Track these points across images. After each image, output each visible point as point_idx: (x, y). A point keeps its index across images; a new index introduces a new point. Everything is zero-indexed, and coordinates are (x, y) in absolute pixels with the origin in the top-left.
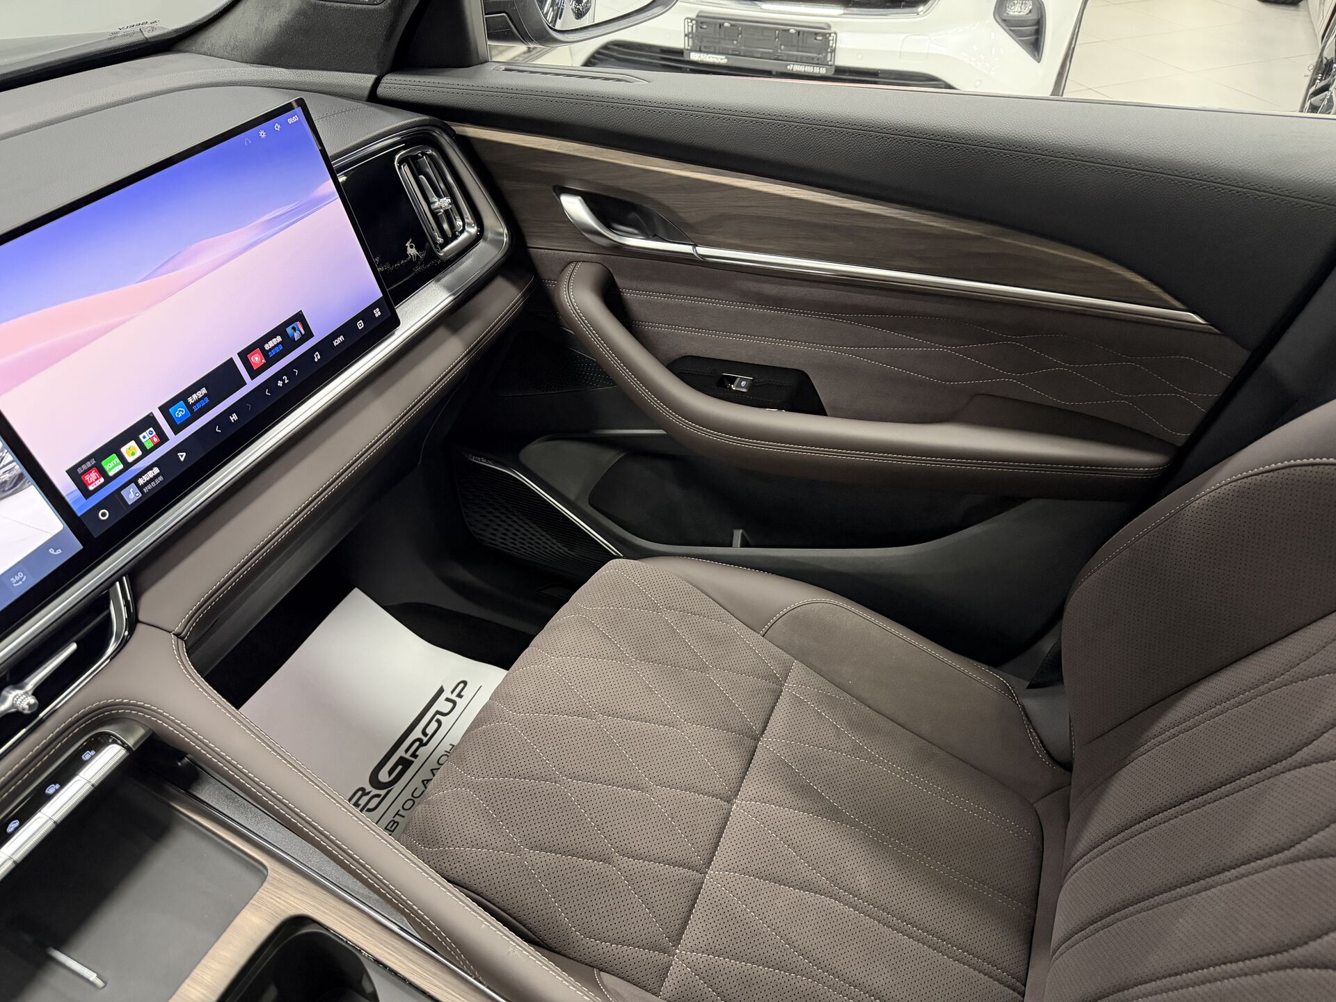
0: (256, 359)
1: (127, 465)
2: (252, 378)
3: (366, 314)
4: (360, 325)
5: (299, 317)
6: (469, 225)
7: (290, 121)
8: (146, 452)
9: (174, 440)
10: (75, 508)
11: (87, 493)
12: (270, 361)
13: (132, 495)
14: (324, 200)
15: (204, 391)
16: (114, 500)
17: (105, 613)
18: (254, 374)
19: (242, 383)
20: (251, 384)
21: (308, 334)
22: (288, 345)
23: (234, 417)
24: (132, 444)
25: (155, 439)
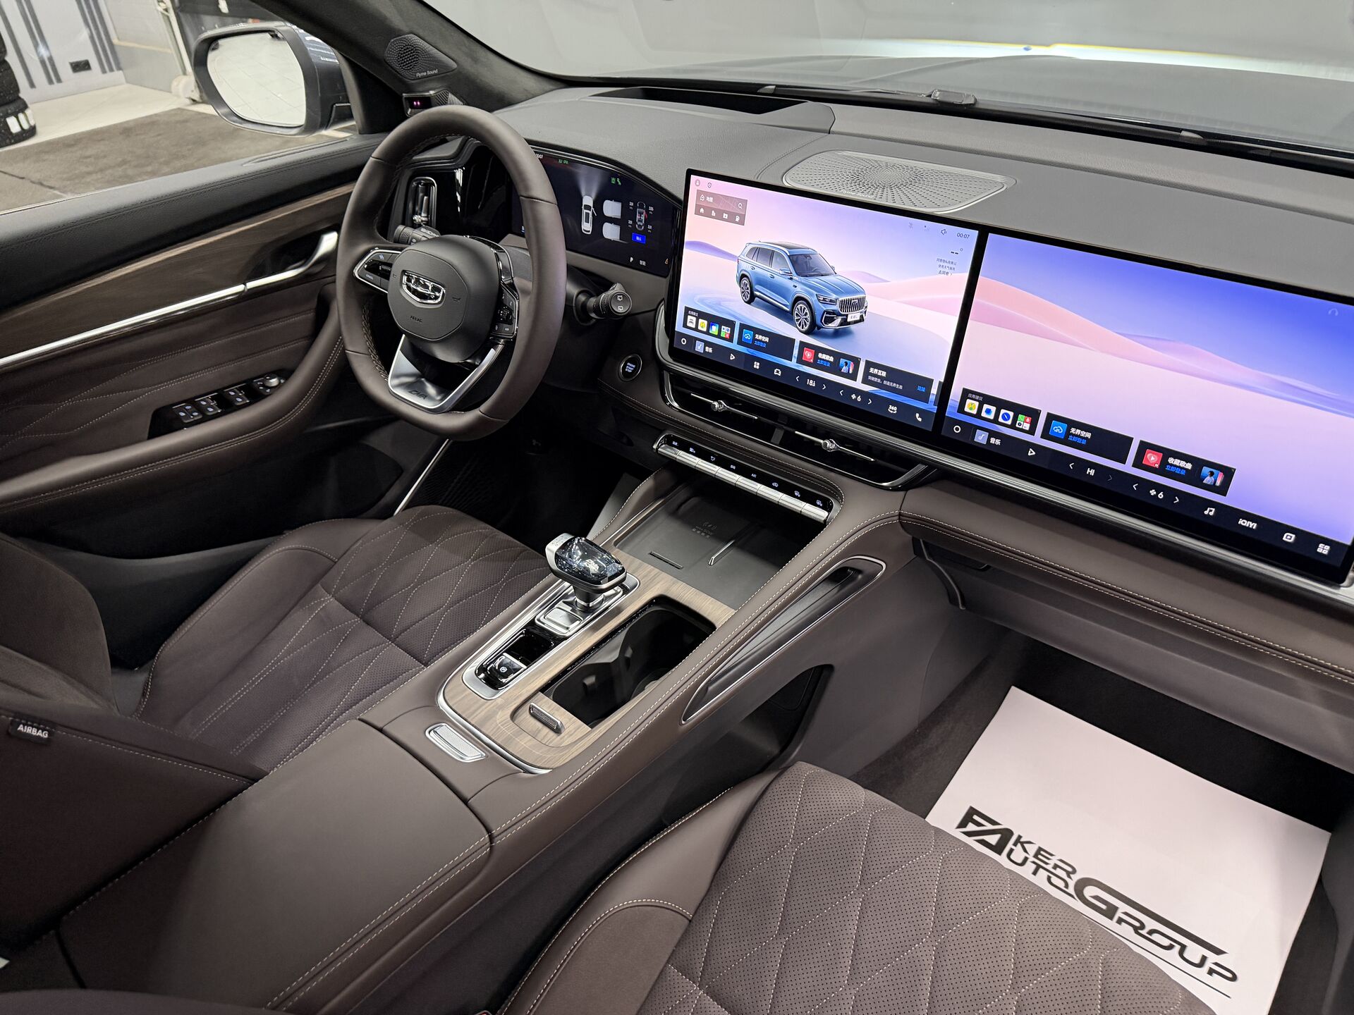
0: (1152, 458)
1: (995, 421)
2: (1134, 466)
5: (1228, 473)
8: (1013, 426)
9: (1037, 439)
10: (947, 409)
12: (1162, 470)
13: (981, 437)
15: (1088, 435)
16: (970, 429)
19: (1124, 462)
20: (1128, 467)
21: (1223, 490)
23: (1091, 472)
24: (1011, 414)
25: (1027, 427)
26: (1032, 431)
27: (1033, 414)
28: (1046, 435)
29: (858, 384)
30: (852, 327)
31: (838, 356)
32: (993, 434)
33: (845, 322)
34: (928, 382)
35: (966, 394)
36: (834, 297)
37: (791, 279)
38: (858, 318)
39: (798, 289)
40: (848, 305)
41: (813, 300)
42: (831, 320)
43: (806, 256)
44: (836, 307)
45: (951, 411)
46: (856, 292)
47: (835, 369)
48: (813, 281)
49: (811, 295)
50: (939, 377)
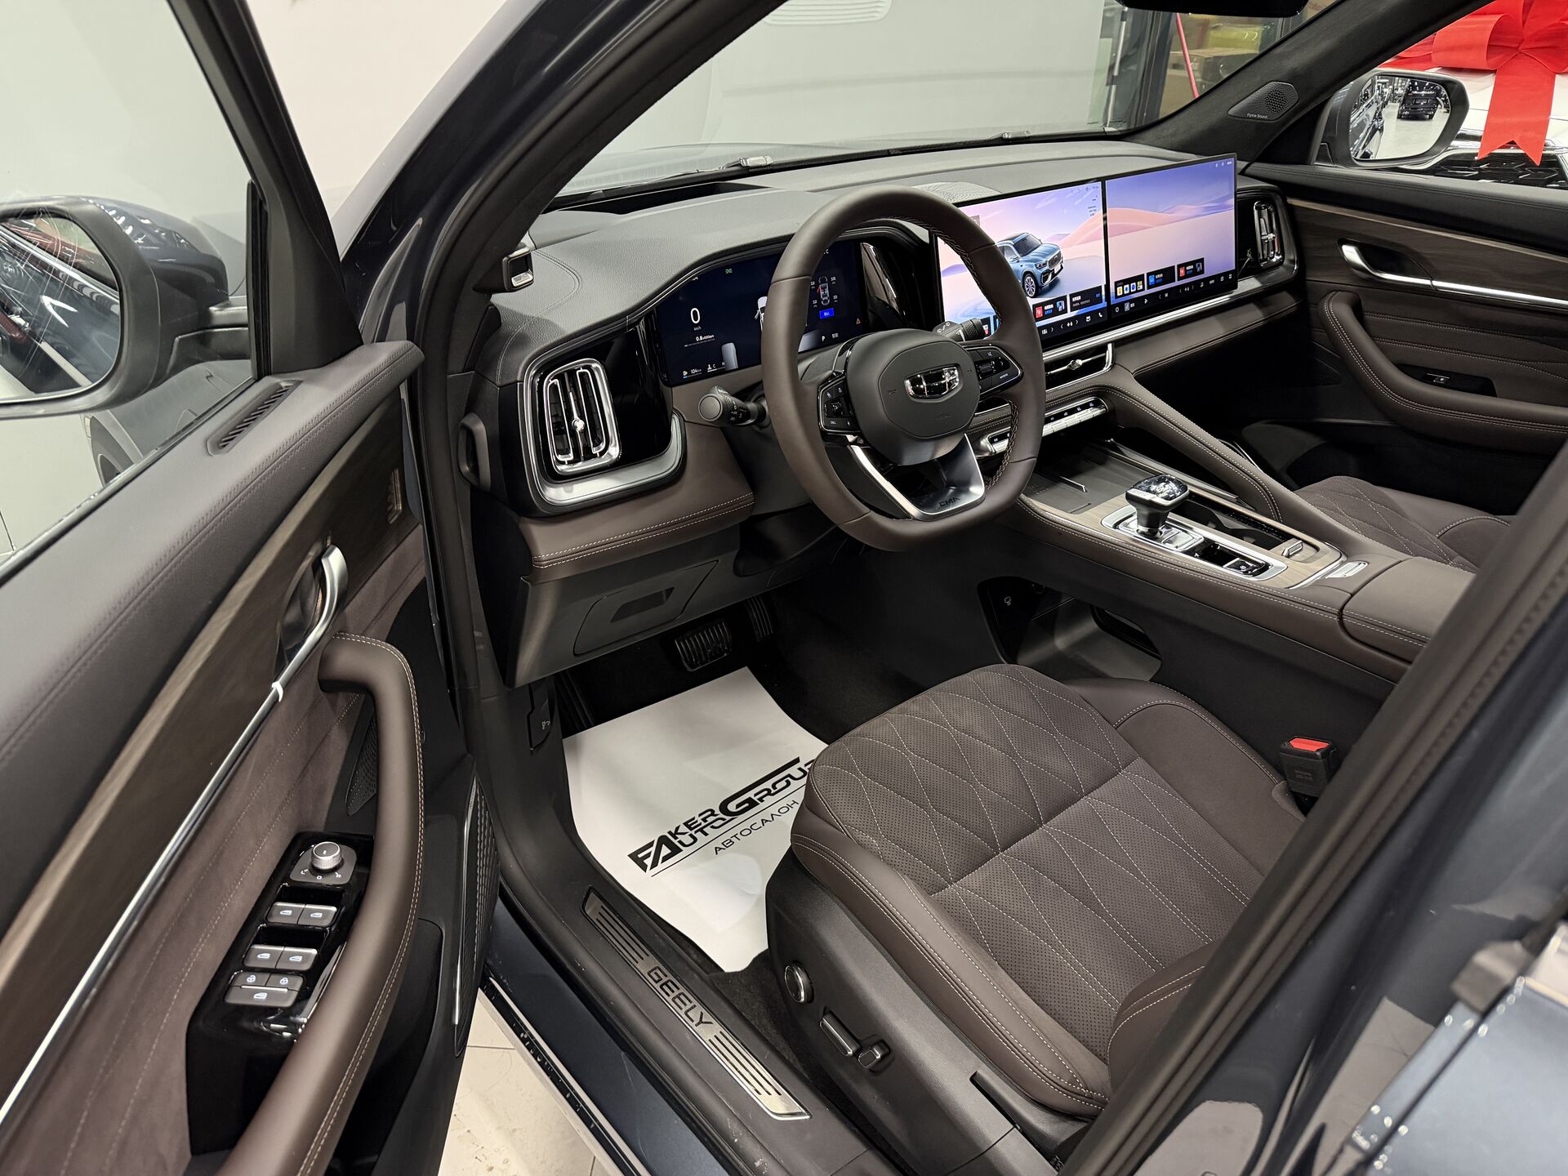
0: (1182, 271)
1: (1130, 293)
2: (1178, 280)
3: (1226, 274)
4: (1222, 279)
5: (1202, 260)
6: (1278, 255)
7: (1228, 163)
8: (1137, 291)
9: (1147, 292)
10: (1112, 300)
11: (1117, 297)
12: (1186, 276)
13: (1127, 308)
14: (1227, 207)
15: (1161, 275)
16: (1121, 305)
17: (1103, 355)
18: (1180, 278)
19: (1174, 281)
20: (1177, 283)
21: (1202, 272)
22: (1195, 273)
23: (1166, 295)
24: (1135, 284)
25: (1141, 287)
26: (1143, 289)
27: (1140, 278)
28: (1149, 287)
29: (1070, 314)
30: (1058, 276)
31: (1053, 302)
32: (1131, 301)
33: (1054, 275)
34: (1100, 288)
35: (1117, 284)
36: (1044, 260)
37: (1018, 262)
38: (1060, 268)
39: (1023, 267)
40: (1053, 262)
41: (1034, 270)
42: (1046, 279)
43: (1024, 240)
44: (1047, 268)
45: (1113, 301)
46: (1055, 250)
47: (1055, 312)
48: (1031, 256)
49: (1032, 266)
50: (1103, 283)
